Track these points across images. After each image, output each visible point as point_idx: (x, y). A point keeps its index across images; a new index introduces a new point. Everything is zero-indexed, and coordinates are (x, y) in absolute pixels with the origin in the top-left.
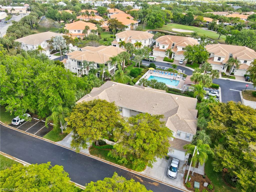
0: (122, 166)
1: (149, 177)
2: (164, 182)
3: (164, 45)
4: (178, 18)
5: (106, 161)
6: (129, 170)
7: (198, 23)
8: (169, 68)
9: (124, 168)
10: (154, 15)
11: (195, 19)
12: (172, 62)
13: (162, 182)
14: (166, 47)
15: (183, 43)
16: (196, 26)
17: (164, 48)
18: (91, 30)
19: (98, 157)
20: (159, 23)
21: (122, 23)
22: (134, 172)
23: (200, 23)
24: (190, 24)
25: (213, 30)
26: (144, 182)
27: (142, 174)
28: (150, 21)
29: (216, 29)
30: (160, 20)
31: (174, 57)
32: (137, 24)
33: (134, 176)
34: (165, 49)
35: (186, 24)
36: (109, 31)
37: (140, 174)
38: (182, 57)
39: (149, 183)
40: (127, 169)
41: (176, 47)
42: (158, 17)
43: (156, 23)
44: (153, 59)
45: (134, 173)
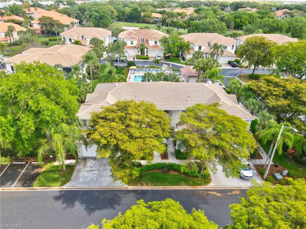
0: (182, 185)
1: (223, 186)
2: (243, 187)
3: (132, 40)
4: (123, 15)
5: (156, 187)
6: (194, 188)
7: (147, 19)
8: (149, 65)
9: (186, 188)
10: (97, 12)
11: (142, 15)
12: (148, 59)
13: (240, 188)
14: (135, 43)
15: (154, 36)
16: (145, 23)
17: (132, 44)
18: (17, 32)
19: (142, 185)
20: (105, 21)
21: (59, 21)
22: (201, 188)
23: (149, 19)
24: (138, 21)
25: (166, 26)
26: (222, 195)
27: (213, 187)
28: (93, 18)
29: (169, 24)
30: (106, 17)
31: (147, 53)
32: (77, 23)
33: (206, 192)
34: (134, 45)
35: (133, 21)
36: (41, 34)
37: (211, 188)
38: (157, 52)
39: (229, 194)
40: (190, 187)
41: (147, 41)
42: (102, 14)
43: (101, 21)
44: (125, 58)
45: (203, 189)
